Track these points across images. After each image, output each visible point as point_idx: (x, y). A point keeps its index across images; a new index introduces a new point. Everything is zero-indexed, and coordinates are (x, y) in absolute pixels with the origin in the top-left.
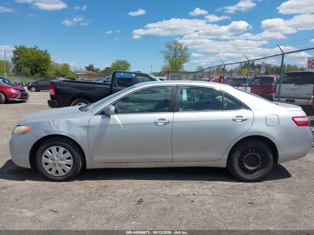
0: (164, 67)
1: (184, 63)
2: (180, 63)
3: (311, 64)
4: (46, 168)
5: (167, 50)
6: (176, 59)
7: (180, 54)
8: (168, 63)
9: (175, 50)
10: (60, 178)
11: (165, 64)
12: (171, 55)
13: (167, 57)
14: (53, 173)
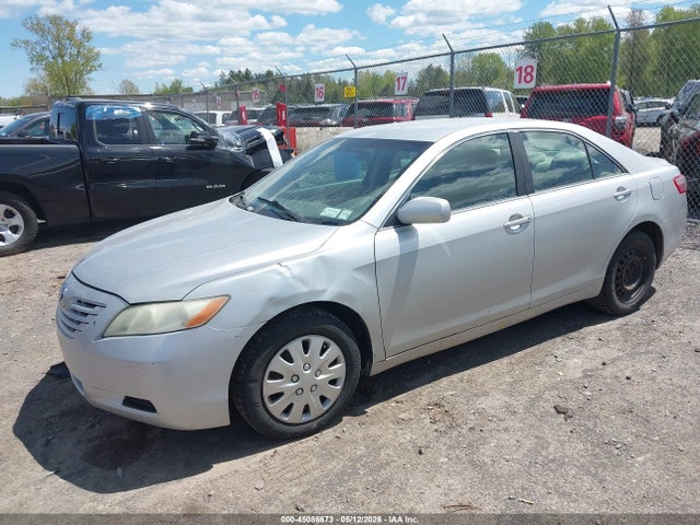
0: (34, 86)
1: (90, 72)
2: (80, 73)
3: (524, 74)
4: (276, 408)
5: (34, 38)
6: (64, 62)
7: (74, 51)
8: (43, 73)
9: (57, 39)
10: (314, 424)
11: (34, 76)
12: (47, 53)
13: (37, 59)
14: (296, 416)
